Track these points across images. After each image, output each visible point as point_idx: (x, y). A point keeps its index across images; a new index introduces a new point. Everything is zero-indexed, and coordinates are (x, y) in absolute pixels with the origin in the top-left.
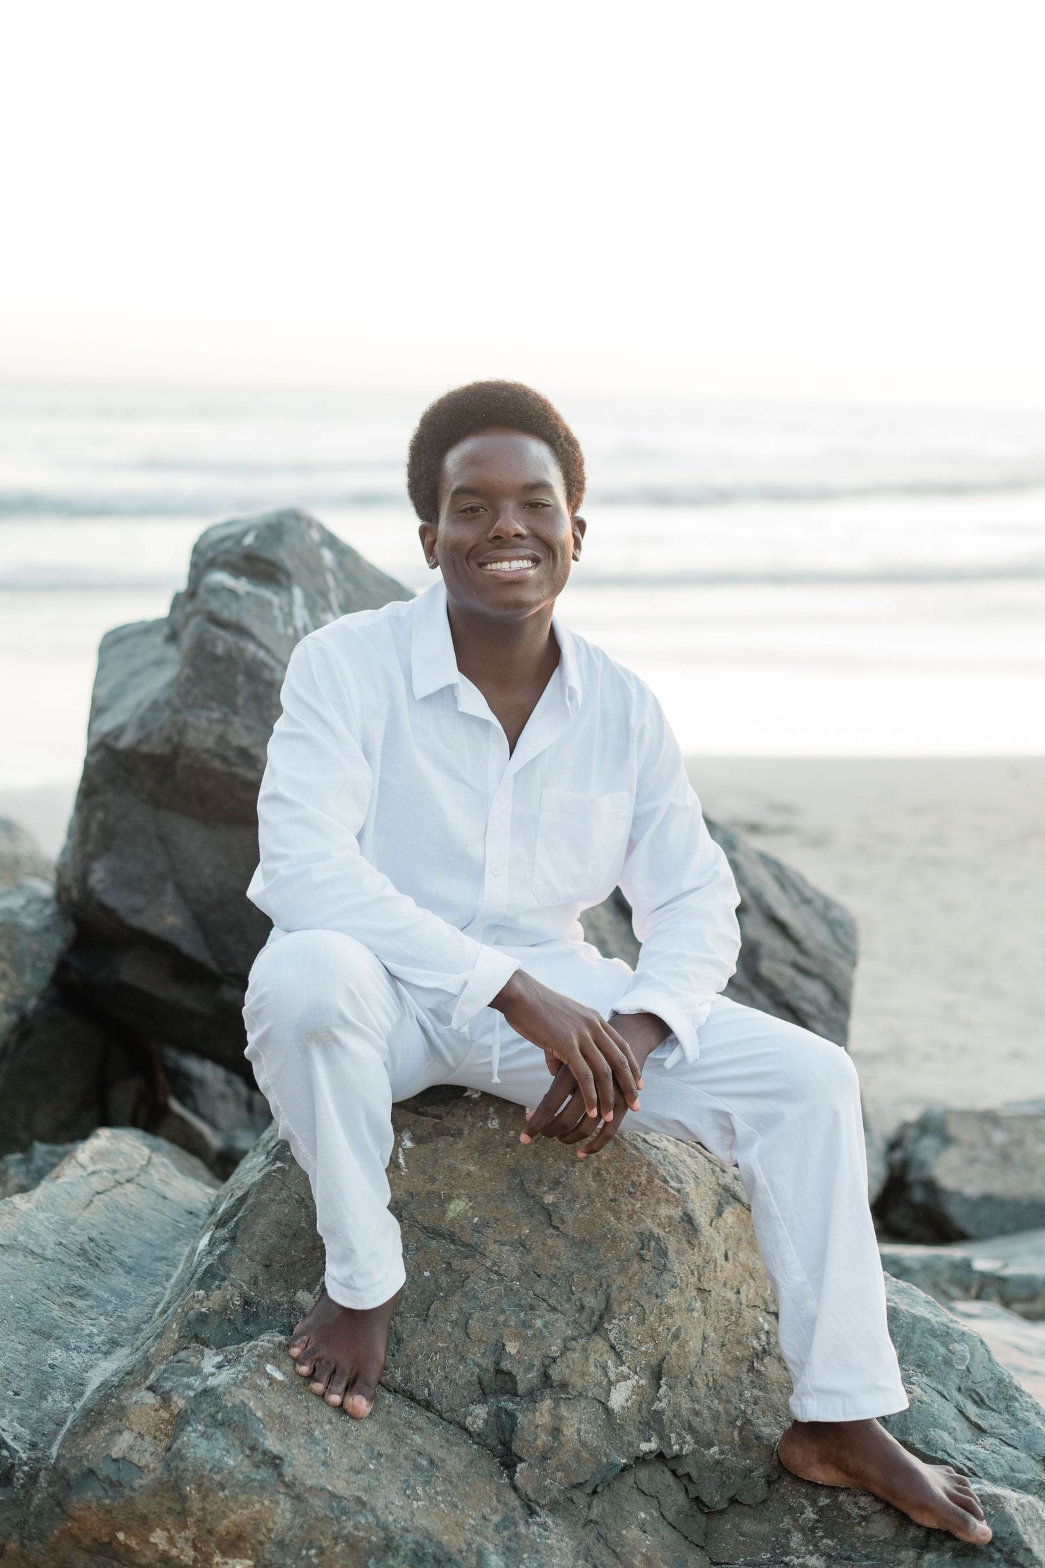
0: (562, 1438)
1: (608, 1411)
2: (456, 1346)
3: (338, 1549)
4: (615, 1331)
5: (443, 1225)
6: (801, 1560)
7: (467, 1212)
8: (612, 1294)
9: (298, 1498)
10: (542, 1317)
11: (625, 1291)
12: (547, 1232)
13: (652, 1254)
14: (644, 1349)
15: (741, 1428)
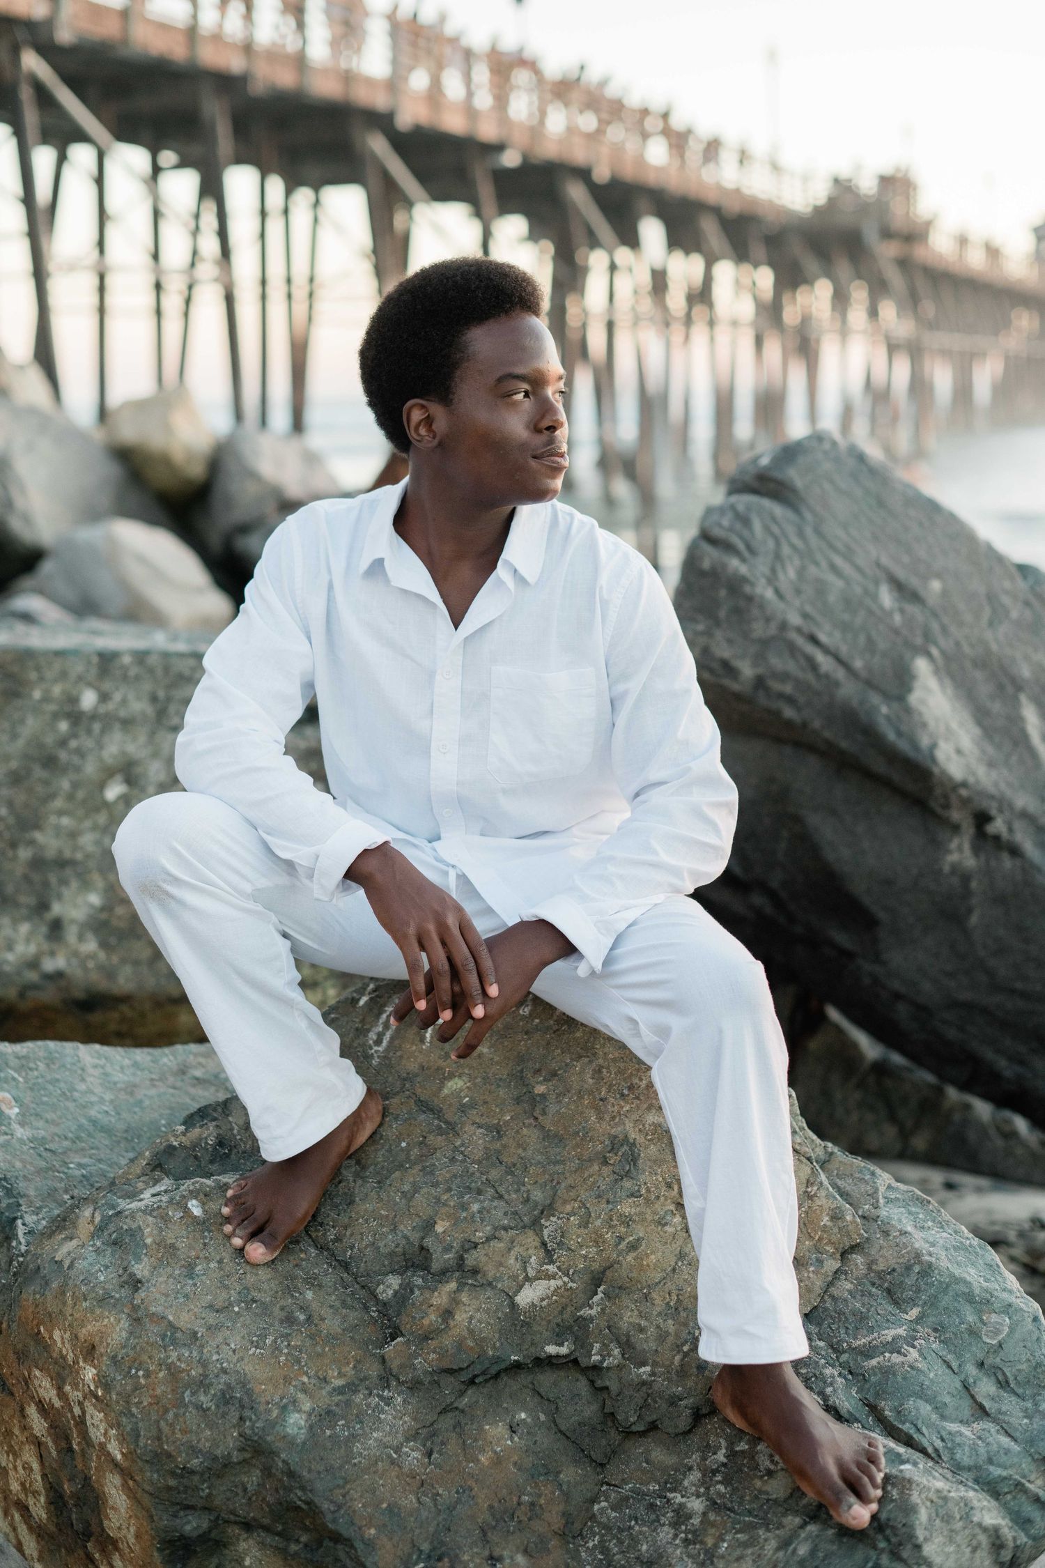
0: (452, 1323)
1: (513, 1305)
2: (395, 1216)
3: (161, 1375)
4: (551, 1228)
5: (436, 1100)
6: (684, 1500)
7: (461, 1090)
8: (559, 1191)
9: (138, 1320)
10: (482, 1202)
11: (574, 1191)
12: (526, 1121)
13: (618, 1158)
14: (584, 1252)
15: (686, 1355)
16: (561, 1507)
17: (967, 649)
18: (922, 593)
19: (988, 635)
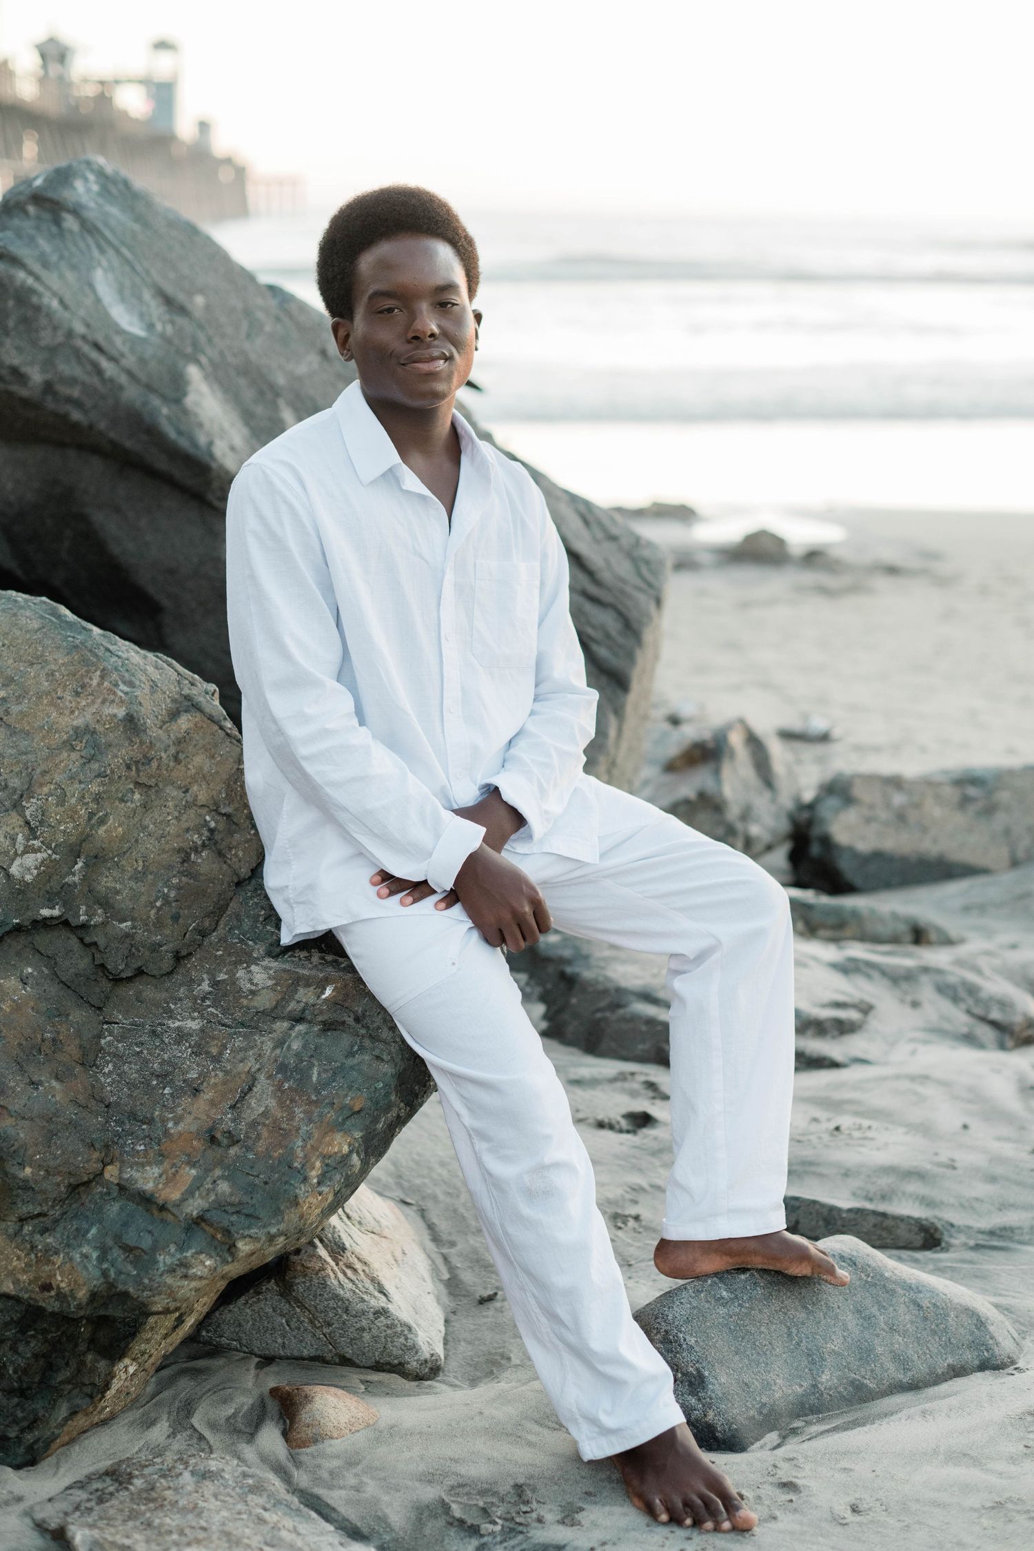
1: (8, 876)
4: (32, 809)
6: (181, 1024)
8: (34, 777)
11: (49, 775)
13: (83, 745)
14: (62, 828)
15: (159, 909)
16: (77, 1042)
17: (230, 359)
18: (189, 306)
19: (247, 346)
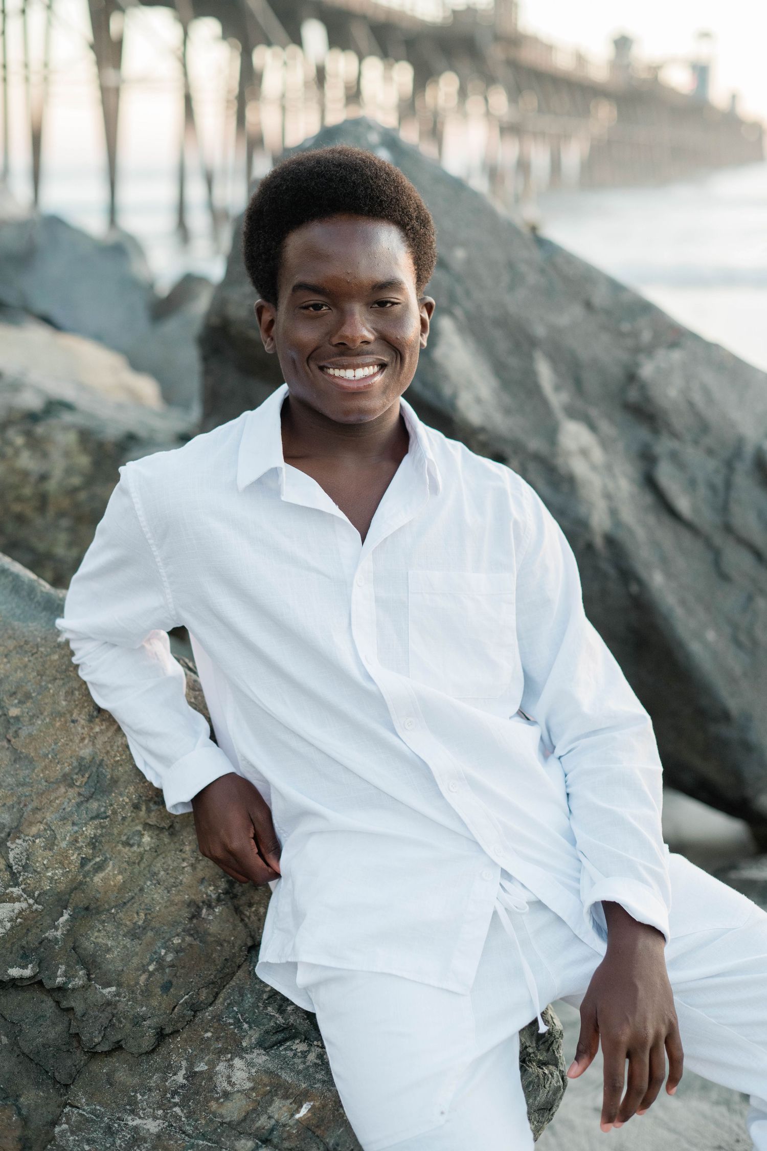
4: (16, 851)
6: (140, 1122)
11: (40, 813)
13: (85, 780)
14: (49, 874)
15: (151, 974)
16: (18, 1133)
17: (487, 311)
18: (448, 261)
19: (507, 298)
